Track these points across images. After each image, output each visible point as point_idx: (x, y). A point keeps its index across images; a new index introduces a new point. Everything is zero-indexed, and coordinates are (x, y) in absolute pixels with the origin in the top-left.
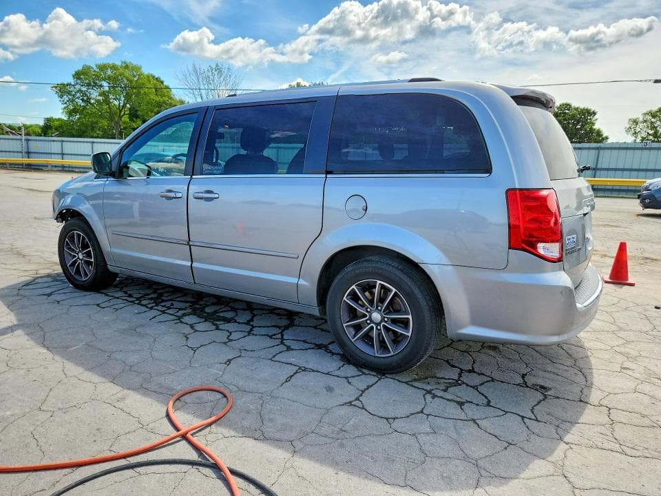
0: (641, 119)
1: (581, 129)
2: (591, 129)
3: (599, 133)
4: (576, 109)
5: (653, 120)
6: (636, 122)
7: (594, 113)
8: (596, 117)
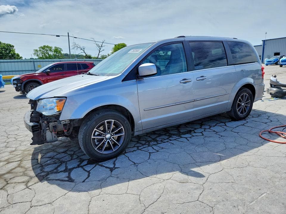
0: (38, 49)
1: (9, 53)
2: (14, 53)
3: (18, 55)
4: (4, 44)
5: (43, 50)
6: (36, 50)
7: (13, 46)
8: (14, 48)
